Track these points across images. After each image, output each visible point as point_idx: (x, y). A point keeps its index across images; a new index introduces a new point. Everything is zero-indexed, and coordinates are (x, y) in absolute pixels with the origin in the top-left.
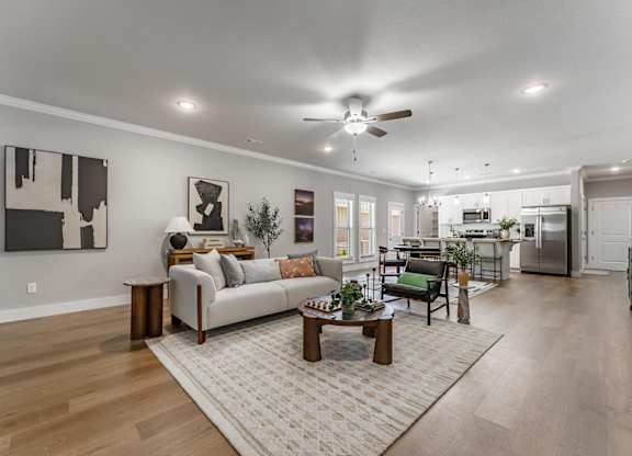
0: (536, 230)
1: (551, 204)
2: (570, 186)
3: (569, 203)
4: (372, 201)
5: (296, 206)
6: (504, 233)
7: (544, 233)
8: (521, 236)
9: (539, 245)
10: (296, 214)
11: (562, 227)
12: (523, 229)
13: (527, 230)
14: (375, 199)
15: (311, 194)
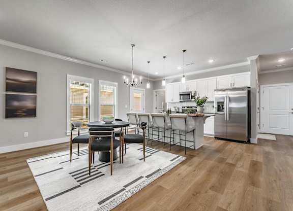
0: (225, 107)
1: (236, 86)
2: (250, 73)
3: (249, 86)
4: (115, 86)
5: (7, 84)
6: (198, 109)
7: (230, 108)
8: (214, 110)
9: (226, 117)
10: (7, 90)
11: (244, 105)
12: (216, 106)
13: (218, 106)
14: (116, 84)
15: (34, 74)
